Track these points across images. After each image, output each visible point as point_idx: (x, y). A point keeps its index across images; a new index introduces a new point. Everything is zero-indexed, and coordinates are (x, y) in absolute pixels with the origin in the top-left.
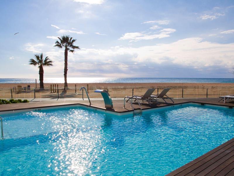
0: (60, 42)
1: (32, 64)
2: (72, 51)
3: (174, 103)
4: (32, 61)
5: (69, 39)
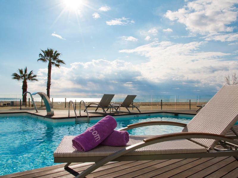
0: (43, 54)
1: (15, 78)
2: (58, 66)
3: (140, 112)
4: (15, 75)
5: (54, 52)
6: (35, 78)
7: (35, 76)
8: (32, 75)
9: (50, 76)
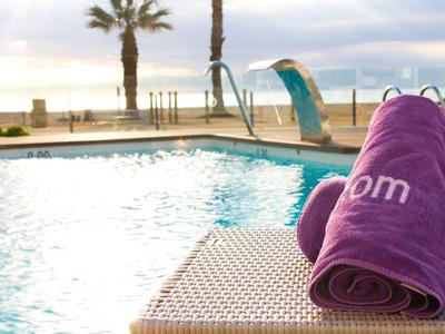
1: (94, 24)
6: (162, 19)
7: (162, 13)
8: (153, 10)
9: (220, 9)
